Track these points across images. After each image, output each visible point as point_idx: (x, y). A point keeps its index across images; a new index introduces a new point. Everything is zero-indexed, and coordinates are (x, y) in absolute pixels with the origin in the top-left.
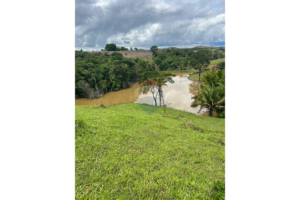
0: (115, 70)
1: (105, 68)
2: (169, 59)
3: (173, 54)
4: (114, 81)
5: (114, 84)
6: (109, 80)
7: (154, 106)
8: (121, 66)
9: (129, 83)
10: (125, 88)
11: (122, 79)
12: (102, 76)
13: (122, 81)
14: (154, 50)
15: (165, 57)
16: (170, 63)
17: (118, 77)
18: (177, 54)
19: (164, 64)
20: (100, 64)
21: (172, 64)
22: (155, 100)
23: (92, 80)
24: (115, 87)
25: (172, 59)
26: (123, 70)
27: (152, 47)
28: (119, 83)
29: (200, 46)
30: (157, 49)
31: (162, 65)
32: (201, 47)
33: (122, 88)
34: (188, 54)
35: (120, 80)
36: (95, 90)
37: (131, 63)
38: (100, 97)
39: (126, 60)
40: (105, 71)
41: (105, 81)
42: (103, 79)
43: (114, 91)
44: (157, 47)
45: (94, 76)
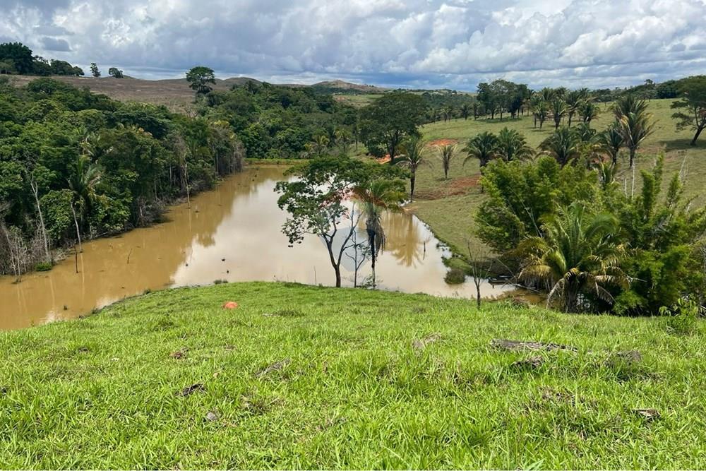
0: (99, 153)
1: (62, 142)
2: (264, 118)
3: (272, 100)
4: (103, 196)
5: (103, 205)
6: (80, 190)
7: (350, 290)
8: (130, 135)
9: (160, 204)
10: (146, 225)
11: (137, 189)
12: (53, 174)
13: (134, 194)
14: (199, 79)
15: (252, 109)
16: (273, 131)
17: (119, 178)
18: (286, 102)
19: (256, 134)
20: (23, 122)
21: (280, 136)
22: (336, 267)
23: (8, 189)
24: (107, 219)
25: (280, 119)
26: (138, 152)
27: (193, 71)
28: (125, 203)
29: (337, 82)
30: (213, 81)
31: (247, 136)
32: (339, 86)
33: (134, 223)
34: (318, 105)
35: (128, 191)
36: (29, 235)
37: (157, 123)
38: (53, 264)
40: (64, 153)
41: (68, 194)
42: (57, 184)
43: (104, 234)
44: (211, 72)
45: (16, 174)
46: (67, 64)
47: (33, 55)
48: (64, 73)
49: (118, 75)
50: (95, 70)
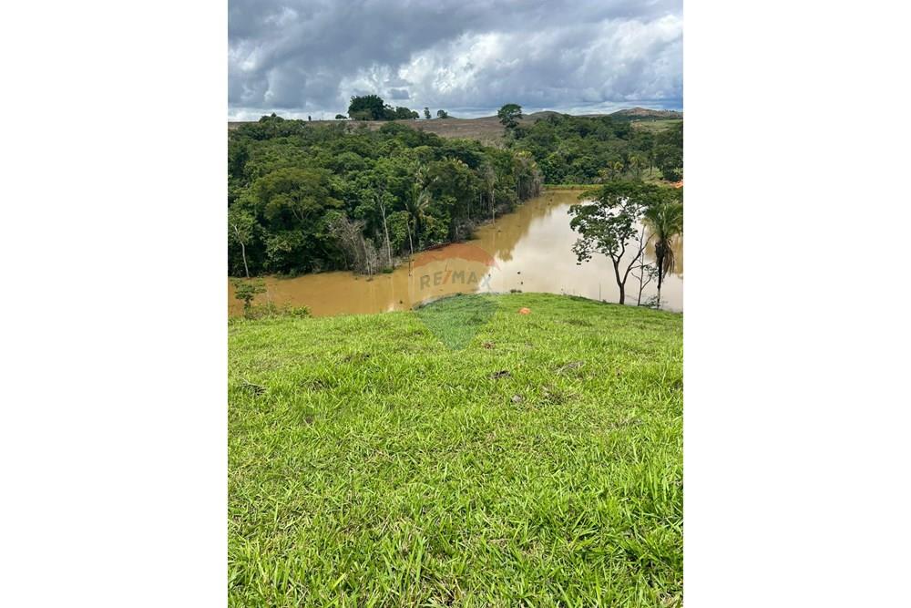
0: (428, 181)
1: (403, 173)
2: (563, 148)
3: (571, 131)
4: (430, 217)
5: (430, 224)
6: (414, 211)
7: (634, 308)
8: (451, 167)
9: (471, 224)
10: (460, 241)
11: (455, 211)
12: (395, 199)
13: (452, 215)
14: (509, 115)
15: (553, 140)
16: (569, 159)
17: (442, 203)
18: (584, 132)
19: (555, 162)
20: (376, 158)
21: (576, 163)
22: (621, 286)
23: (365, 210)
24: (432, 235)
25: (577, 148)
26: (457, 181)
27: (504, 108)
28: (445, 223)
29: (636, 110)
30: (520, 116)
31: (546, 164)
32: (638, 113)
33: (452, 239)
34: (615, 133)
35: (448, 212)
36: (378, 245)
37: (473, 155)
38: (394, 268)
39: (454, 148)
40: (403, 182)
41: (405, 215)
42: (398, 207)
43: (429, 247)
44: (520, 107)
45: (371, 198)
46: (407, 110)
47: (384, 104)
48: (405, 118)
49: (443, 115)
50: (427, 113)
